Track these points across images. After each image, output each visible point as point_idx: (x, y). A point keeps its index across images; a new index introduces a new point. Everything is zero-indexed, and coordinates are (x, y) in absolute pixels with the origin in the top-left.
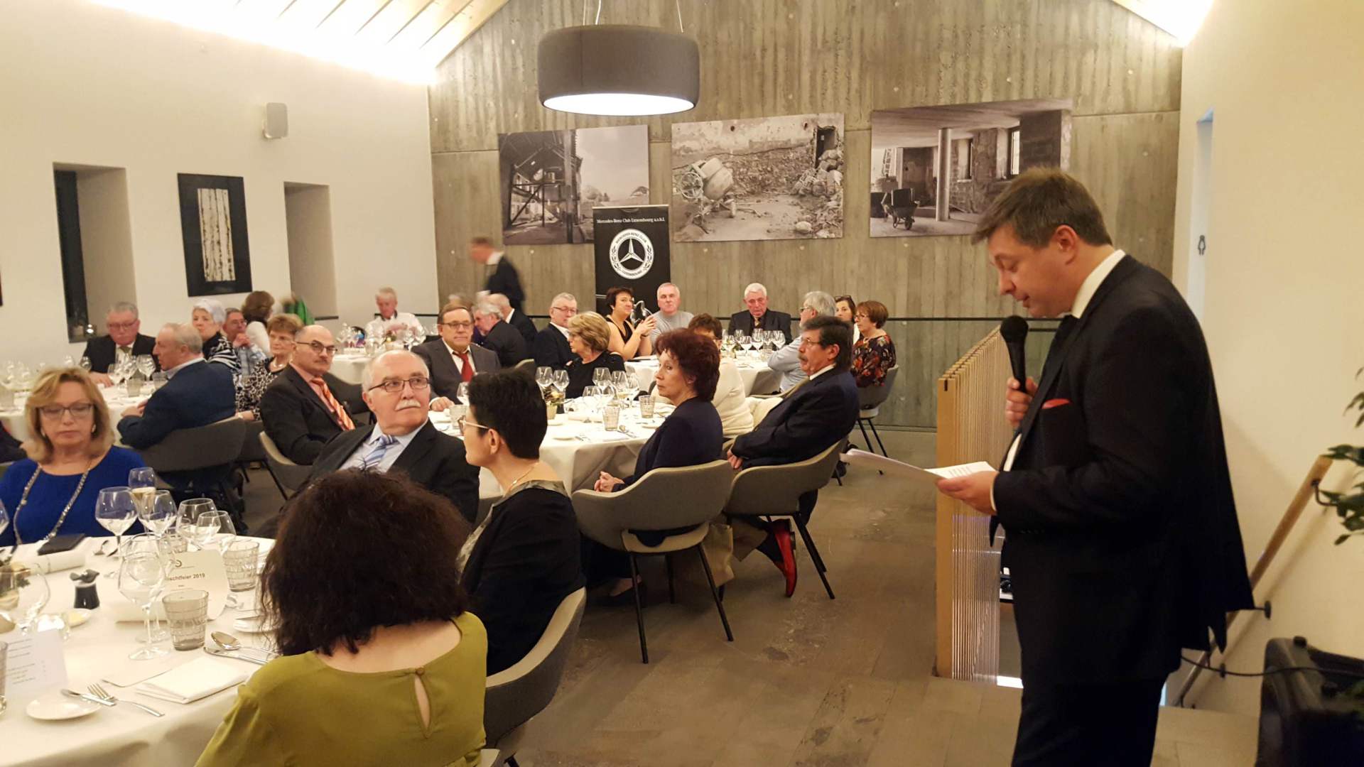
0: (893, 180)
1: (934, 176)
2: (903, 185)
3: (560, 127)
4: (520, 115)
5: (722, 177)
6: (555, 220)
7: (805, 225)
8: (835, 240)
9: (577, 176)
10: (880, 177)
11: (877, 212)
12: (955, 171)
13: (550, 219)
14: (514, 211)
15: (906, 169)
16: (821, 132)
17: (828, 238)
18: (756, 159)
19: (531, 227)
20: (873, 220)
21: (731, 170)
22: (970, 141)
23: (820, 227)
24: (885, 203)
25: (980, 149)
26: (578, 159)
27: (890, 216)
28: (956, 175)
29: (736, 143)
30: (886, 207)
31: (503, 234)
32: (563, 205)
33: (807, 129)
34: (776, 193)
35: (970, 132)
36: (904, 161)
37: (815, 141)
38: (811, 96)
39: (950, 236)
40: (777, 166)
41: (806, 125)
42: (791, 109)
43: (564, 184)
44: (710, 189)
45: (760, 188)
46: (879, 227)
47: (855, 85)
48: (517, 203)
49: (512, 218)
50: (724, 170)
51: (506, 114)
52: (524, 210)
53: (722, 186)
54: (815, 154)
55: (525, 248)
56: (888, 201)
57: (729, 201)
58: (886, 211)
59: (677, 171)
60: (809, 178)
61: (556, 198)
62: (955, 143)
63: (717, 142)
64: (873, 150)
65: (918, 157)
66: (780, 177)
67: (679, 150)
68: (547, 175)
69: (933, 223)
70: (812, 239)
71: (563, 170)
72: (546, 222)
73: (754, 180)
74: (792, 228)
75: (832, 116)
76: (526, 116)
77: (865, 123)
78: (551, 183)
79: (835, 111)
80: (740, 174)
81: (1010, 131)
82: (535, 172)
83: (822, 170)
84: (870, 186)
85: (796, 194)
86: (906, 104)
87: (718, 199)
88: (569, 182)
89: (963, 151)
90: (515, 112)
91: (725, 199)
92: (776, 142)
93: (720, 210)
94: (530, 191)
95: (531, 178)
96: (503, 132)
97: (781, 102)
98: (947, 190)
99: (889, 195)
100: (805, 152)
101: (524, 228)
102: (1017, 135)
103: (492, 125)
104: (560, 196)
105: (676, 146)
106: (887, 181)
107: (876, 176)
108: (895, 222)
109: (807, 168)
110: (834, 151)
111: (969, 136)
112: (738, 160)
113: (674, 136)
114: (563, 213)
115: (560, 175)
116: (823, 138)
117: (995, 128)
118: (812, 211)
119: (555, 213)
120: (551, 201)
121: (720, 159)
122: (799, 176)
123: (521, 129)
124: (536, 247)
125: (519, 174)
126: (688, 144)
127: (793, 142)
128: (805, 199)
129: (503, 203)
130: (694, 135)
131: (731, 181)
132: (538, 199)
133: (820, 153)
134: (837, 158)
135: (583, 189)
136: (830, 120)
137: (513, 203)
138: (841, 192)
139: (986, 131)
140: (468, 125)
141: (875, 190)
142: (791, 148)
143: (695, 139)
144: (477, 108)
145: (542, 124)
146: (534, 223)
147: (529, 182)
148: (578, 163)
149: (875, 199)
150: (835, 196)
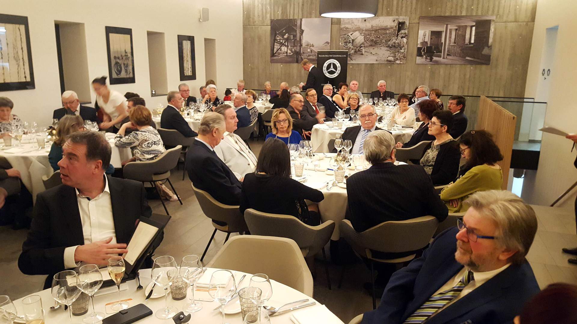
0: (426, 43)
1: (442, 42)
2: (430, 45)
3: (296, 17)
4: (280, 12)
5: (360, 39)
6: (292, 54)
7: (391, 58)
8: (402, 65)
9: (301, 36)
10: (421, 41)
11: (419, 54)
12: (450, 40)
13: (290, 53)
14: (275, 50)
15: (431, 39)
16: (400, 23)
17: (400, 64)
18: (374, 32)
19: (282, 56)
20: (418, 58)
21: (364, 37)
22: (456, 30)
23: (397, 59)
24: (423, 51)
25: (460, 33)
26: (302, 30)
27: (424, 56)
28: (450, 42)
29: (366, 26)
30: (423, 53)
31: (271, 59)
32: (295, 48)
33: (395, 22)
34: (381, 46)
35: (456, 26)
36: (431, 36)
37: (397, 27)
38: (397, 10)
39: (447, 64)
40: (382, 36)
41: (394, 20)
42: (389, 14)
43: (296, 39)
44: (355, 44)
45: (374, 43)
46: (419, 60)
47: (414, 7)
48: (277, 46)
49: (274, 52)
50: (361, 36)
51: (274, 11)
52: (280, 49)
53: (359, 43)
54: (397, 31)
55: (279, 64)
56: (424, 51)
57: (362, 48)
58: (423, 54)
59: (342, 36)
60: (394, 41)
61: (293, 45)
62: (451, 30)
63: (358, 26)
64: (419, 31)
65: (436, 35)
66: (382, 40)
67: (343, 28)
68: (289, 36)
69: (441, 59)
70: (393, 64)
71: (296, 34)
72: (288, 54)
73: (372, 40)
74: (386, 59)
75: (404, 17)
76: (282, 13)
77: (417, 21)
78: (291, 39)
79: (406, 16)
80: (367, 38)
81: (472, 27)
82: (285, 35)
83: (399, 38)
84: (417, 44)
85: (388, 46)
86: (433, 14)
87: (358, 48)
88: (298, 39)
89: (453, 33)
90: (278, 11)
91: (360, 48)
92: (382, 26)
93: (358, 51)
94: (282, 42)
95: (283, 37)
96: (273, 18)
97: (385, 11)
98: (447, 48)
99: (424, 48)
100: (393, 30)
101: (279, 56)
102: (474, 28)
103: (268, 16)
104: (294, 44)
105: (342, 26)
106: (424, 43)
107: (420, 41)
108: (426, 58)
109: (393, 37)
110: (404, 31)
111: (456, 28)
112: (367, 33)
113: (342, 22)
114: (295, 51)
115: (295, 36)
116: (400, 25)
117: (466, 26)
118: (394, 53)
119: (292, 51)
120: (291, 46)
121: (359, 32)
122: (390, 40)
123: (280, 18)
124: (284, 64)
125: (278, 35)
126: (347, 26)
127: (389, 27)
128: (392, 48)
129: (271, 47)
130: (349, 22)
131: (363, 41)
132: (285, 45)
133: (399, 31)
134: (405, 33)
135: (304, 42)
136: (404, 19)
137: (275, 47)
138: (406, 46)
139: (462, 26)
140: (258, 15)
141: (419, 46)
142: (388, 29)
143: (350, 24)
144: (262, 9)
145: (289, 16)
146: (283, 55)
147: (282, 39)
148: (302, 32)
149: (419, 49)
150: (404, 48)
